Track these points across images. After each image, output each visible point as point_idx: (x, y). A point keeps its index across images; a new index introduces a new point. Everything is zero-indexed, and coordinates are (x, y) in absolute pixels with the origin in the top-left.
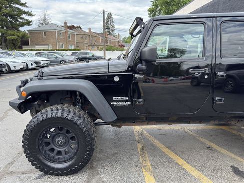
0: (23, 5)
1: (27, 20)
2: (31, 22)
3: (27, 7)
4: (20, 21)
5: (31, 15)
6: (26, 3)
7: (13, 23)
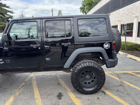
0: (8, 7)
1: (10, 16)
2: (12, 17)
3: (10, 8)
4: (7, 16)
5: (12, 13)
6: (9, 6)
7: (3, 17)
